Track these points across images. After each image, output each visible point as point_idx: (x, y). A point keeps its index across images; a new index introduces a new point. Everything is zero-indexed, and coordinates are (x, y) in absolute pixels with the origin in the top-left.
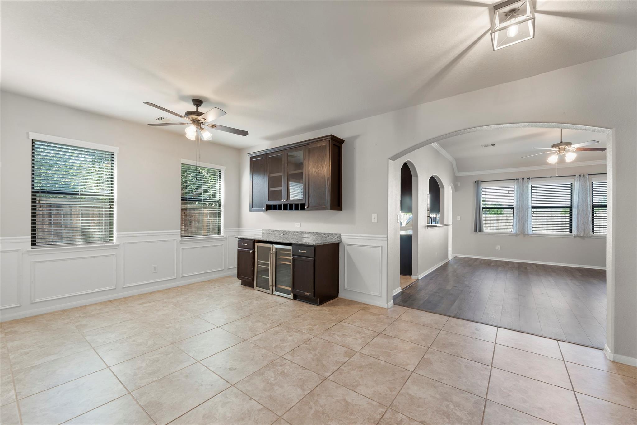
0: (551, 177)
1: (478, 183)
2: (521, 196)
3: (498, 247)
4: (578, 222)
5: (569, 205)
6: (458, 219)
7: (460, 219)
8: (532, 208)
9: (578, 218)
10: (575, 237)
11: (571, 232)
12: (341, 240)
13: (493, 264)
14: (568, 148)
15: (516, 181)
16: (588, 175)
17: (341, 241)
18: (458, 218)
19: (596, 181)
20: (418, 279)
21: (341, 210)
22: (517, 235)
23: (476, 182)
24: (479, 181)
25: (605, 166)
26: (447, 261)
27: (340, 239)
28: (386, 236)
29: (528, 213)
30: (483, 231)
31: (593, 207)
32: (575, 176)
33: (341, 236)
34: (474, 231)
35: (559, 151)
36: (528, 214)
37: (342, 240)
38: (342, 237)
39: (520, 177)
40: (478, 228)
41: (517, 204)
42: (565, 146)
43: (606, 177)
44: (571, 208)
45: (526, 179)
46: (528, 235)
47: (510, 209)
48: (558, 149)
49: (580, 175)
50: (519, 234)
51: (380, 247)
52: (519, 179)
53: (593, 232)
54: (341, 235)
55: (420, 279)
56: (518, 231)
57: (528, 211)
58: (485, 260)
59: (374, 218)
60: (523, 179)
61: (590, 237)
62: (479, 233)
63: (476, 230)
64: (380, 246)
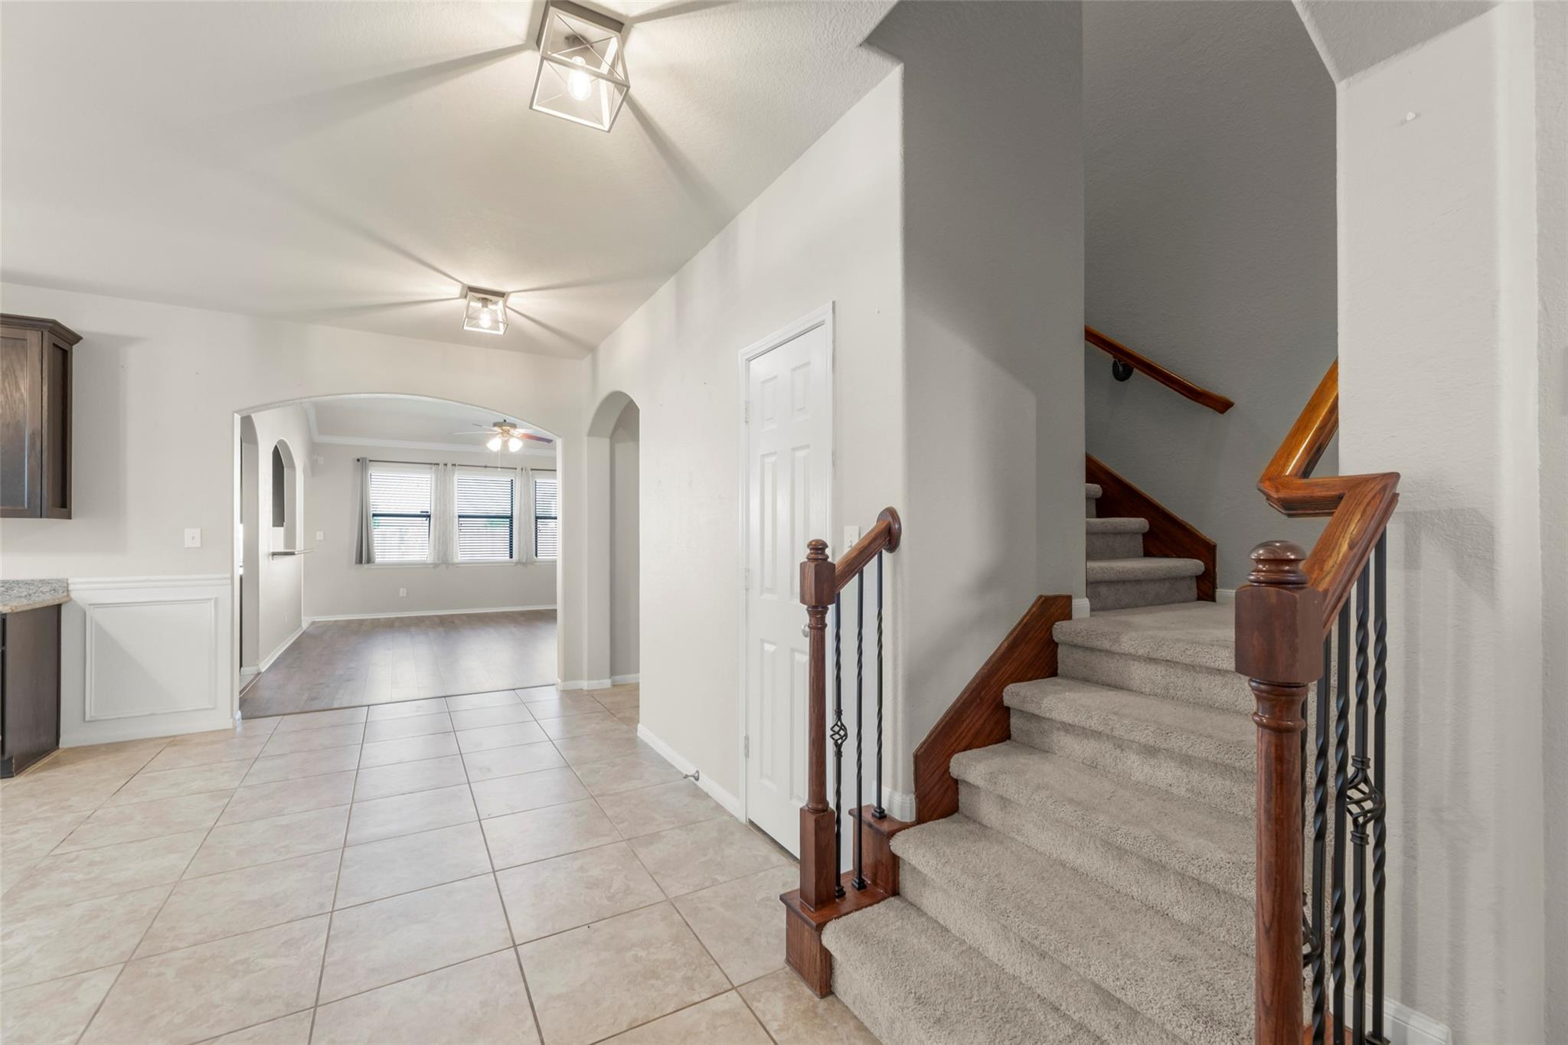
0: (486, 467)
1: (362, 464)
2: (442, 494)
3: (403, 592)
4: (520, 541)
5: (509, 513)
6: (318, 538)
7: (322, 538)
8: (460, 517)
9: (520, 534)
10: (517, 563)
11: (511, 557)
12: (68, 595)
13: (396, 624)
14: (512, 431)
15: (434, 467)
16: (532, 470)
17: (71, 600)
18: (320, 535)
19: (541, 480)
20: (259, 674)
21: (69, 517)
22: (435, 565)
23: (358, 460)
24: (365, 459)
25: (555, 458)
26: (300, 633)
27: (65, 594)
28: (229, 575)
29: (453, 524)
30: (374, 562)
31: (537, 518)
32: (516, 469)
33: (68, 584)
34: (356, 563)
35: (502, 434)
36: (453, 526)
37: (73, 595)
38: (71, 587)
39: (441, 461)
40: (363, 555)
41: (436, 510)
42: (509, 428)
43: (556, 474)
44: (511, 517)
45: (449, 466)
46: (453, 564)
47: (425, 519)
48: (501, 431)
49: (522, 469)
50: (439, 564)
51: (213, 601)
52: (438, 464)
53: (536, 555)
54: (69, 582)
55: (263, 671)
56: (438, 560)
57: (453, 521)
58: (379, 619)
59: (193, 538)
60: (446, 465)
61: (533, 563)
62: (366, 566)
63: (360, 561)
64: (211, 599)
